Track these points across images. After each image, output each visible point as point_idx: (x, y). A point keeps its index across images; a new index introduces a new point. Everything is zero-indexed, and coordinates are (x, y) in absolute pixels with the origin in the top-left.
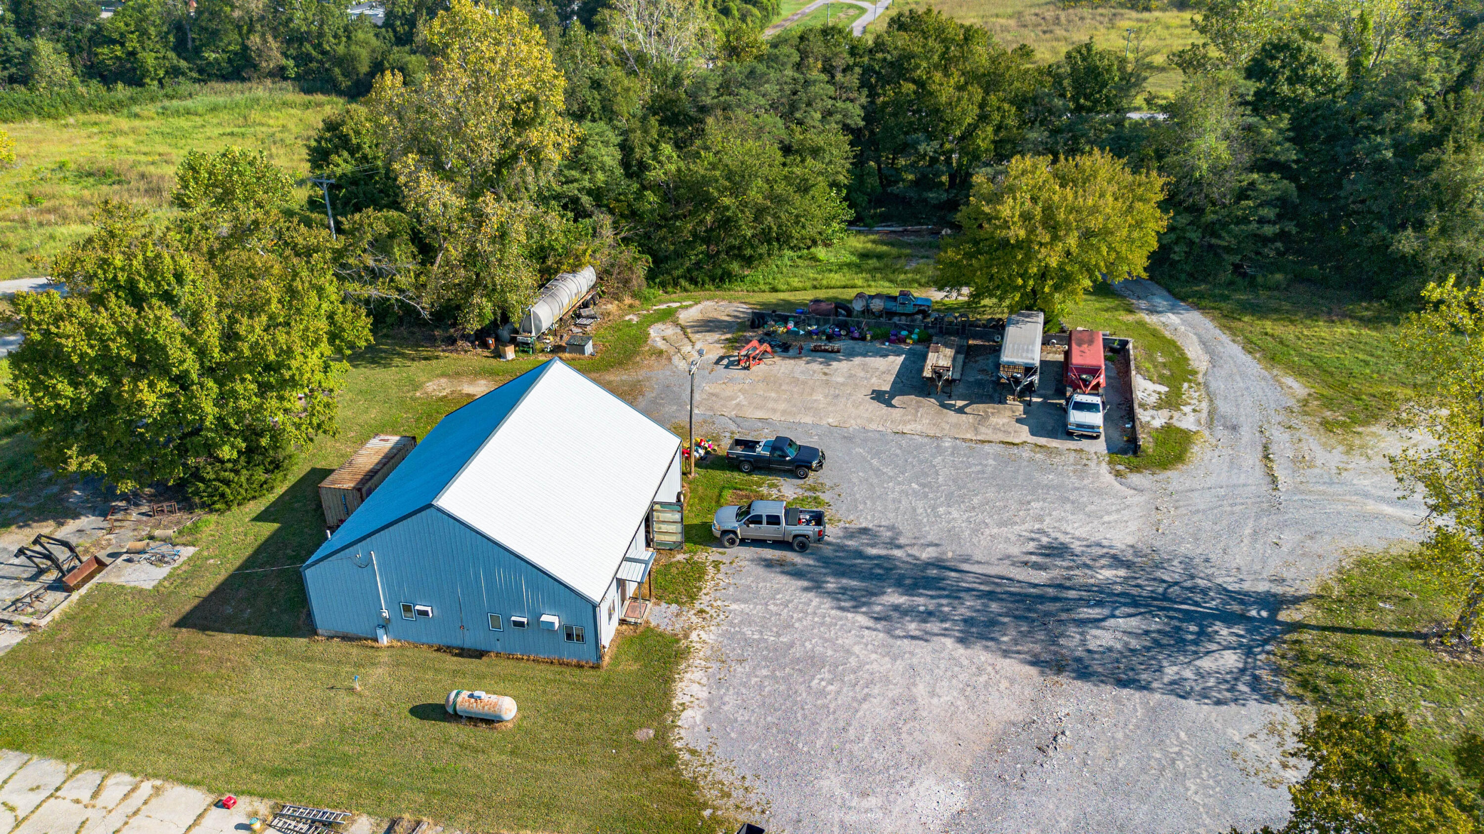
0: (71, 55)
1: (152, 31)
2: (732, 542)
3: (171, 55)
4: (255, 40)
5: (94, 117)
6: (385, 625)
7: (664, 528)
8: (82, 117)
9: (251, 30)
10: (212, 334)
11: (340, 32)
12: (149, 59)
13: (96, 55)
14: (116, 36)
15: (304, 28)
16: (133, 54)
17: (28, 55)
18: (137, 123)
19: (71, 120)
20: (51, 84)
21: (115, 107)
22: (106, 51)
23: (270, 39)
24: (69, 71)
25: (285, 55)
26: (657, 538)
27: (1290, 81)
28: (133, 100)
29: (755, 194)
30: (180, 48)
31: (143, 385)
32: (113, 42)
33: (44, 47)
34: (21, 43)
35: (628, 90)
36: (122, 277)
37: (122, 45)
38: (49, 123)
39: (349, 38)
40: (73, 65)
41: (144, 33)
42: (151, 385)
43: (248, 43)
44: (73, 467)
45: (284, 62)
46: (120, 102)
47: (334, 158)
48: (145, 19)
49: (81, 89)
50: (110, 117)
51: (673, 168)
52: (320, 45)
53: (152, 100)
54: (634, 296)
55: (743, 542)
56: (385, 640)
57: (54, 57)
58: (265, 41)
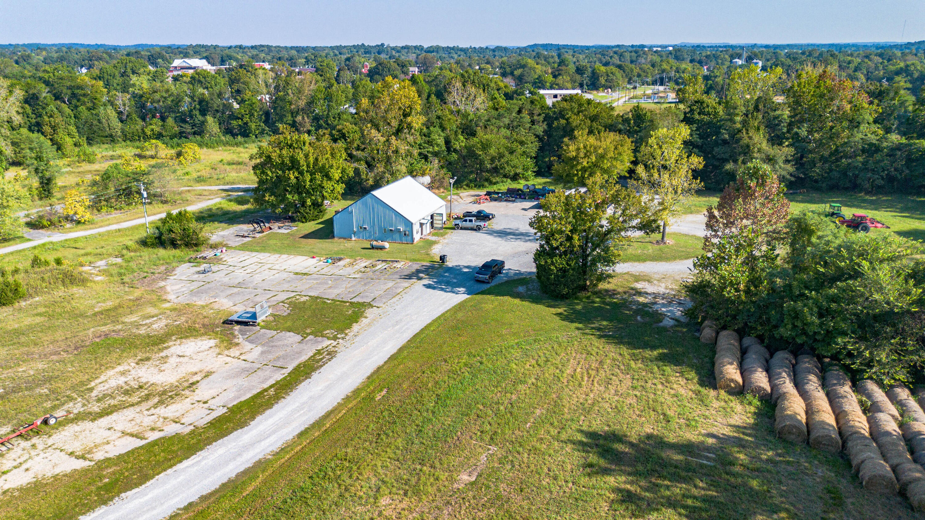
0: (220, 124)
1: (256, 114)
2: (458, 228)
3: (262, 124)
4: (299, 118)
5: (229, 148)
6: (354, 233)
7: (438, 222)
8: (224, 148)
9: (297, 113)
10: (311, 160)
11: (336, 116)
12: (253, 126)
13: (231, 124)
14: (240, 116)
15: (321, 114)
16: (246, 124)
17: (203, 123)
18: (246, 150)
19: (220, 148)
20: (211, 135)
21: (237, 145)
22: (235, 122)
23: (306, 118)
24: (219, 130)
25: (311, 126)
26: (435, 225)
27: (699, 114)
28: (246, 142)
29: (493, 151)
30: (266, 122)
31: (291, 172)
32: (239, 118)
33: (210, 119)
34: (201, 118)
35: (450, 119)
36: (289, 142)
37: (242, 120)
38: (211, 150)
39: (339, 118)
40: (220, 128)
41: (252, 115)
42: (293, 173)
43: (296, 119)
44: (267, 199)
45: (310, 128)
46: (240, 143)
47: (339, 141)
48: (253, 109)
49: (223, 138)
50: (236, 148)
51: (463, 144)
52: (327, 121)
53: (254, 142)
54: (445, 189)
55: (461, 229)
56: (353, 239)
57: (213, 124)
58: (303, 118)
